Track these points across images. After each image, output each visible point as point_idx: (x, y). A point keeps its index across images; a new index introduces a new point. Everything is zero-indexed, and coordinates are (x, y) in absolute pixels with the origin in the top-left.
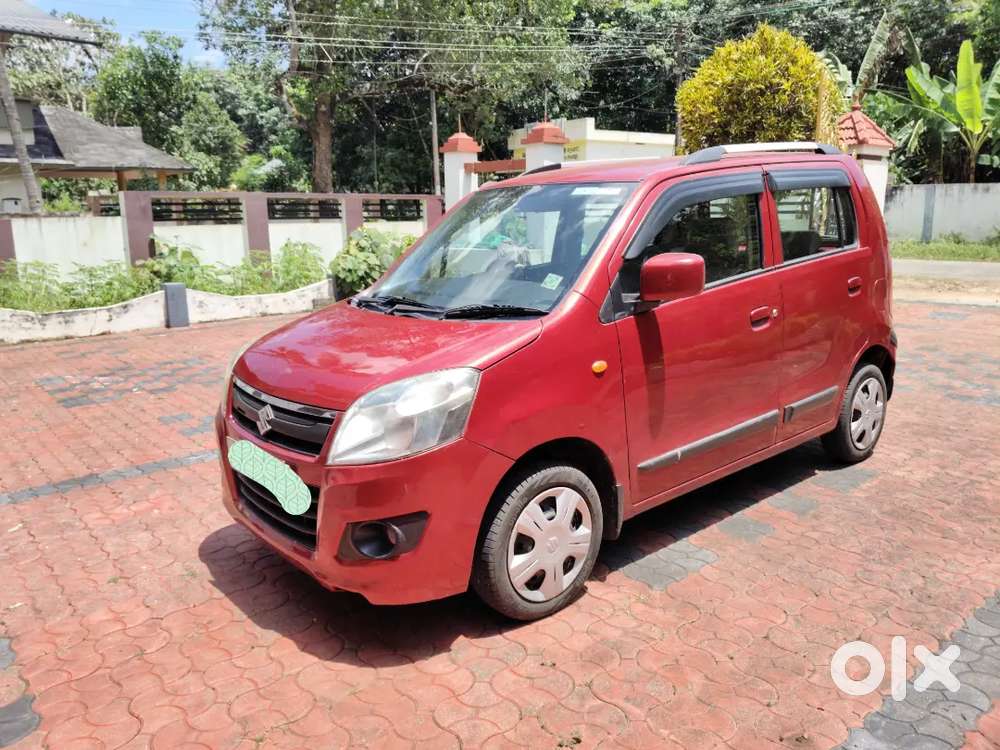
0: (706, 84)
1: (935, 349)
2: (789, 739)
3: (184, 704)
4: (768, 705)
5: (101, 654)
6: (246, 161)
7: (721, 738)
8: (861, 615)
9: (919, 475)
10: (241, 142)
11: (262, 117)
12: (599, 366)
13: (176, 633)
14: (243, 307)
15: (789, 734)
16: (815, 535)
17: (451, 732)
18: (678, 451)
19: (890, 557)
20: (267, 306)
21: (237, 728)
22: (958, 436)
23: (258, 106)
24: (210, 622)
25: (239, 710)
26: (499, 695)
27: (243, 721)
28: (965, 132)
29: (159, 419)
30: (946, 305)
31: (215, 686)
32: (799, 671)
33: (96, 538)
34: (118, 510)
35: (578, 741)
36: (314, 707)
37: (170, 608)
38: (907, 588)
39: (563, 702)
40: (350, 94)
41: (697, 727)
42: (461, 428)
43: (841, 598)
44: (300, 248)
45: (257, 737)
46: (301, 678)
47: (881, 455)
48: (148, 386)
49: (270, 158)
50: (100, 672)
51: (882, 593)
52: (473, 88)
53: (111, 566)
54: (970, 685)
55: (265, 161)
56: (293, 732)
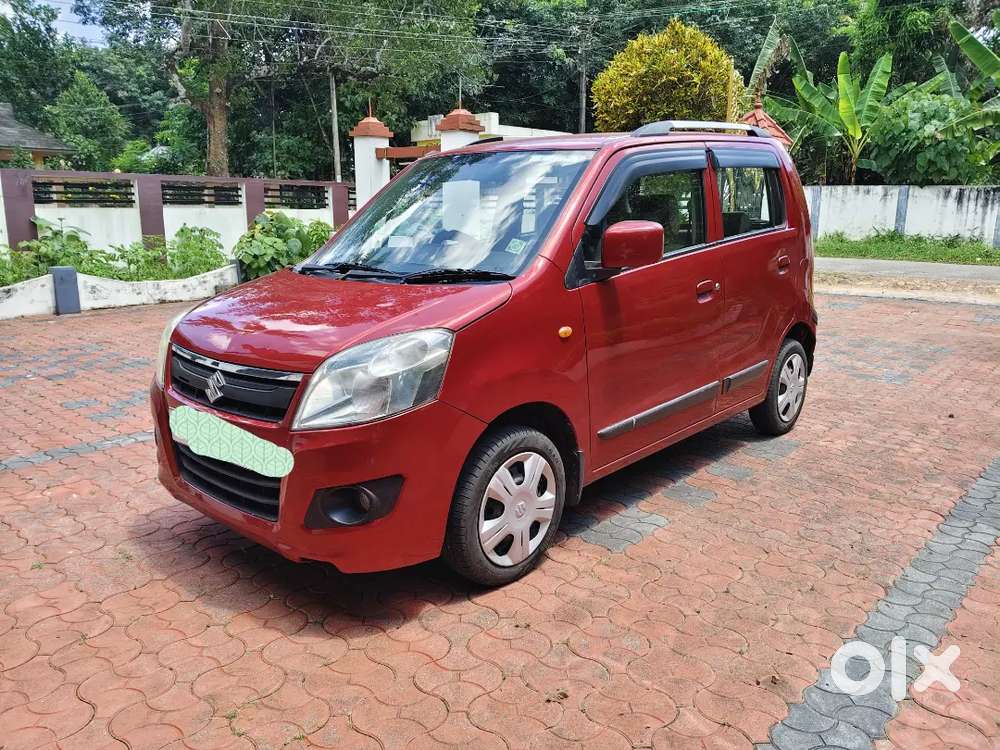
0: (621, 75)
1: (834, 334)
2: (764, 682)
3: (139, 686)
4: (741, 653)
5: (35, 642)
6: (129, 146)
7: (701, 684)
8: (810, 569)
9: (840, 444)
10: (123, 125)
11: (144, 101)
12: (565, 331)
13: (119, 616)
14: (139, 293)
15: (763, 678)
16: (756, 499)
17: (436, 696)
18: (633, 418)
19: (826, 516)
20: (166, 293)
21: (205, 706)
22: (868, 410)
23: (140, 88)
24: (155, 604)
25: (201, 688)
26: (477, 657)
27: (211, 698)
28: (847, 137)
29: (61, 405)
30: (839, 296)
31: (171, 666)
32: (764, 622)
33: (9, 525)
34: (30, 496)
35: (566, 696)
36: (285, 681)
37: (109, 591)
38: (847, 543)
39: (544, 661)
40: (247, 76)
41: (678, 676)
42: (437, 390)
43: (789, 554)
44: (197, 233)
45: (229, 712)
46: (266, 653)
47: (803, 428)
48: (44, 373)
49: (154, 144)
50: (38, 659)
51: (826, 548)
52: (377, 75)
53: (32, 551)
54: (918, 625)
55: (149, 147)
56: (266, 706)
